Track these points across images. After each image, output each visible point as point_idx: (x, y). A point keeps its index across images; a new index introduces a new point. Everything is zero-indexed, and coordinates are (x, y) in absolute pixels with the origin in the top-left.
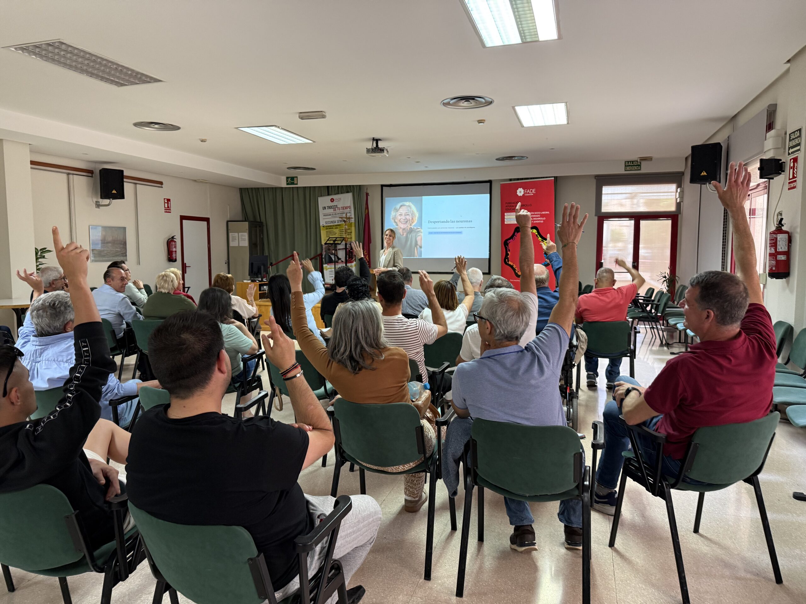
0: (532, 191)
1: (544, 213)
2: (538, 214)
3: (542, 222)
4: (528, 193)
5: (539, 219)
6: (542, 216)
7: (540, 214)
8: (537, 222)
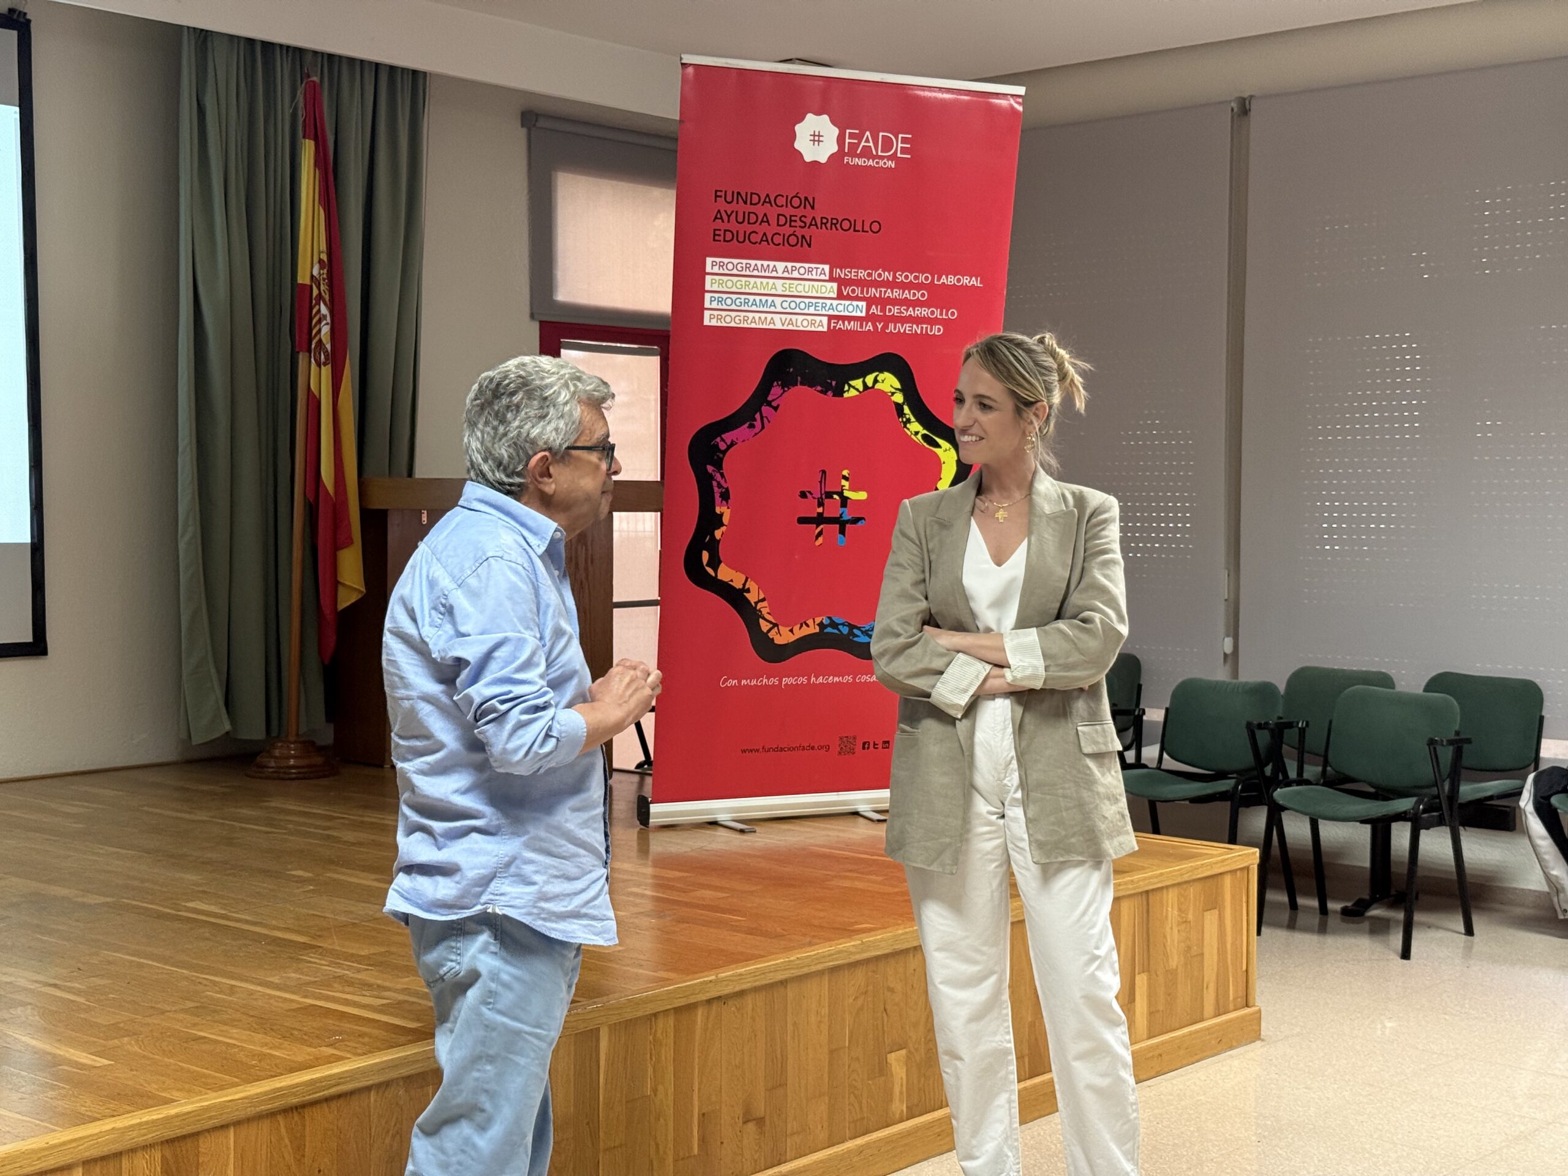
0: (888, 144)
1: (950, 280)
2: (919, 287)
3: (937, 330)
4: (867, 153)
5: (924, 312)
6: (939, 297)
7: (930, 287)
8: (906, 328)
